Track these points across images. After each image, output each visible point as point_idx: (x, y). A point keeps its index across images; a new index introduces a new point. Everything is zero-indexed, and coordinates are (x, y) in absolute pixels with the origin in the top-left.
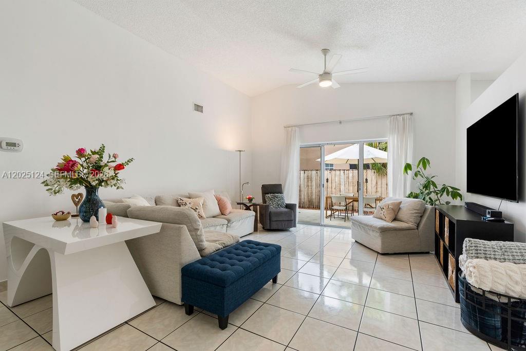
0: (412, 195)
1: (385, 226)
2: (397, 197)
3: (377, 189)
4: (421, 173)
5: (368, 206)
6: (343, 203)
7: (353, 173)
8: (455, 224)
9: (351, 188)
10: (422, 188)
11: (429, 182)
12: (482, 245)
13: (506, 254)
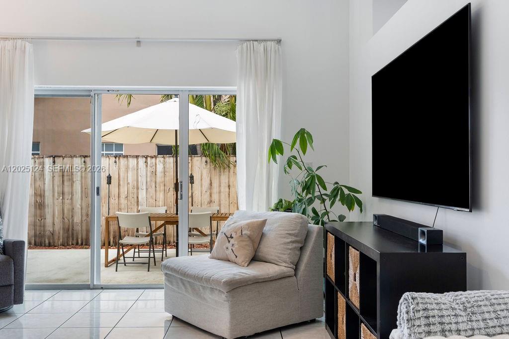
0: (283, 206)
1: (237, 277)
2: (255, 211)
3: (211, 196)
4: (299, 160)
5: (195, 232)
6: (144, 230)
7: (164, 163)
8: (375, 263)
9: (161, 196)
10: (300, 190)
11: (313, 177)
12: (434, 306)
13: (474, 318)
